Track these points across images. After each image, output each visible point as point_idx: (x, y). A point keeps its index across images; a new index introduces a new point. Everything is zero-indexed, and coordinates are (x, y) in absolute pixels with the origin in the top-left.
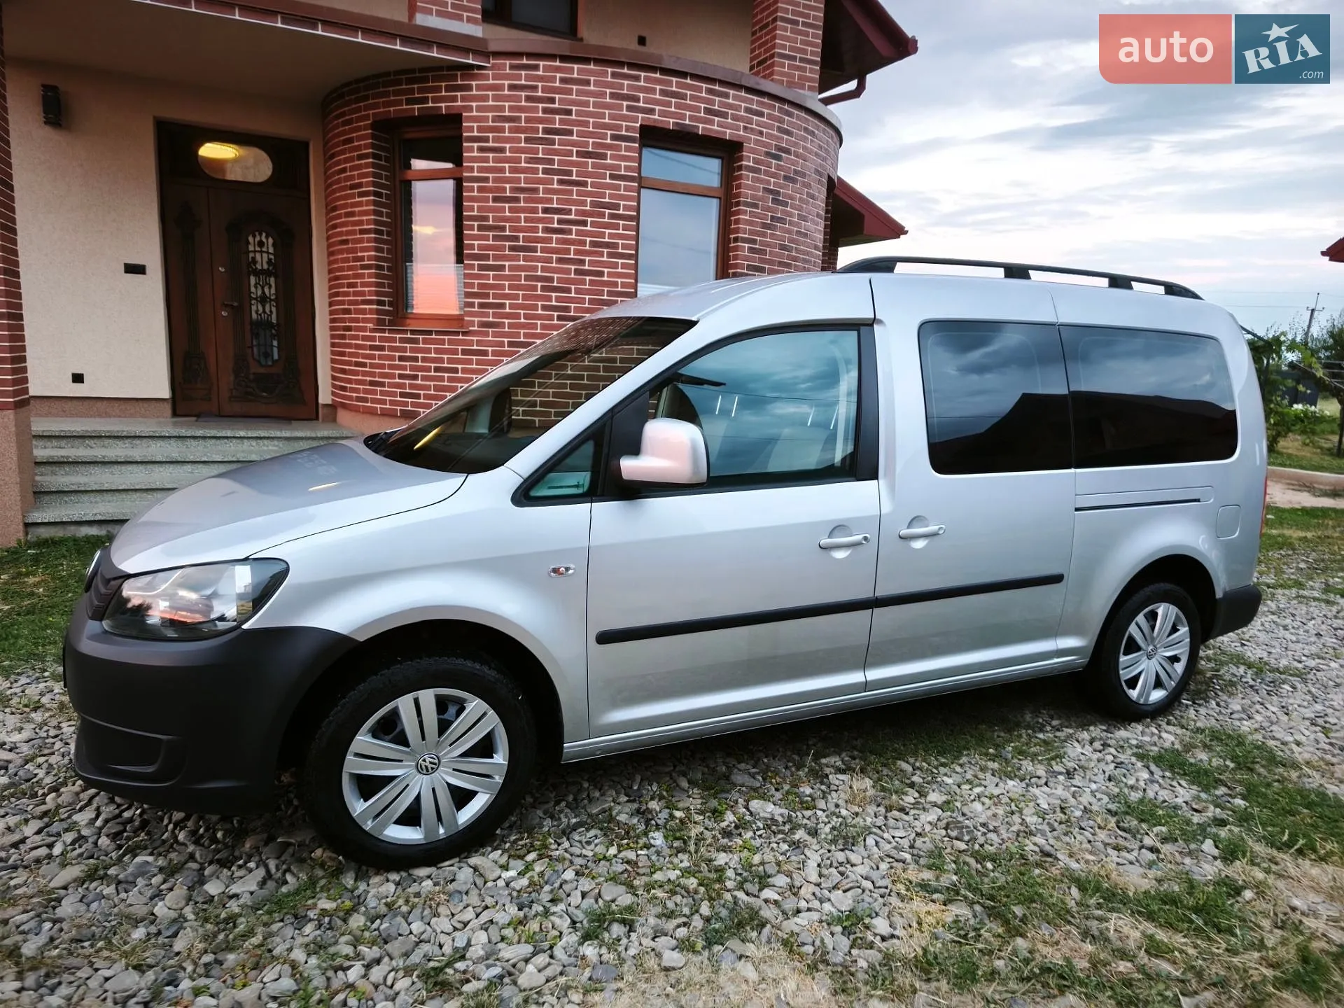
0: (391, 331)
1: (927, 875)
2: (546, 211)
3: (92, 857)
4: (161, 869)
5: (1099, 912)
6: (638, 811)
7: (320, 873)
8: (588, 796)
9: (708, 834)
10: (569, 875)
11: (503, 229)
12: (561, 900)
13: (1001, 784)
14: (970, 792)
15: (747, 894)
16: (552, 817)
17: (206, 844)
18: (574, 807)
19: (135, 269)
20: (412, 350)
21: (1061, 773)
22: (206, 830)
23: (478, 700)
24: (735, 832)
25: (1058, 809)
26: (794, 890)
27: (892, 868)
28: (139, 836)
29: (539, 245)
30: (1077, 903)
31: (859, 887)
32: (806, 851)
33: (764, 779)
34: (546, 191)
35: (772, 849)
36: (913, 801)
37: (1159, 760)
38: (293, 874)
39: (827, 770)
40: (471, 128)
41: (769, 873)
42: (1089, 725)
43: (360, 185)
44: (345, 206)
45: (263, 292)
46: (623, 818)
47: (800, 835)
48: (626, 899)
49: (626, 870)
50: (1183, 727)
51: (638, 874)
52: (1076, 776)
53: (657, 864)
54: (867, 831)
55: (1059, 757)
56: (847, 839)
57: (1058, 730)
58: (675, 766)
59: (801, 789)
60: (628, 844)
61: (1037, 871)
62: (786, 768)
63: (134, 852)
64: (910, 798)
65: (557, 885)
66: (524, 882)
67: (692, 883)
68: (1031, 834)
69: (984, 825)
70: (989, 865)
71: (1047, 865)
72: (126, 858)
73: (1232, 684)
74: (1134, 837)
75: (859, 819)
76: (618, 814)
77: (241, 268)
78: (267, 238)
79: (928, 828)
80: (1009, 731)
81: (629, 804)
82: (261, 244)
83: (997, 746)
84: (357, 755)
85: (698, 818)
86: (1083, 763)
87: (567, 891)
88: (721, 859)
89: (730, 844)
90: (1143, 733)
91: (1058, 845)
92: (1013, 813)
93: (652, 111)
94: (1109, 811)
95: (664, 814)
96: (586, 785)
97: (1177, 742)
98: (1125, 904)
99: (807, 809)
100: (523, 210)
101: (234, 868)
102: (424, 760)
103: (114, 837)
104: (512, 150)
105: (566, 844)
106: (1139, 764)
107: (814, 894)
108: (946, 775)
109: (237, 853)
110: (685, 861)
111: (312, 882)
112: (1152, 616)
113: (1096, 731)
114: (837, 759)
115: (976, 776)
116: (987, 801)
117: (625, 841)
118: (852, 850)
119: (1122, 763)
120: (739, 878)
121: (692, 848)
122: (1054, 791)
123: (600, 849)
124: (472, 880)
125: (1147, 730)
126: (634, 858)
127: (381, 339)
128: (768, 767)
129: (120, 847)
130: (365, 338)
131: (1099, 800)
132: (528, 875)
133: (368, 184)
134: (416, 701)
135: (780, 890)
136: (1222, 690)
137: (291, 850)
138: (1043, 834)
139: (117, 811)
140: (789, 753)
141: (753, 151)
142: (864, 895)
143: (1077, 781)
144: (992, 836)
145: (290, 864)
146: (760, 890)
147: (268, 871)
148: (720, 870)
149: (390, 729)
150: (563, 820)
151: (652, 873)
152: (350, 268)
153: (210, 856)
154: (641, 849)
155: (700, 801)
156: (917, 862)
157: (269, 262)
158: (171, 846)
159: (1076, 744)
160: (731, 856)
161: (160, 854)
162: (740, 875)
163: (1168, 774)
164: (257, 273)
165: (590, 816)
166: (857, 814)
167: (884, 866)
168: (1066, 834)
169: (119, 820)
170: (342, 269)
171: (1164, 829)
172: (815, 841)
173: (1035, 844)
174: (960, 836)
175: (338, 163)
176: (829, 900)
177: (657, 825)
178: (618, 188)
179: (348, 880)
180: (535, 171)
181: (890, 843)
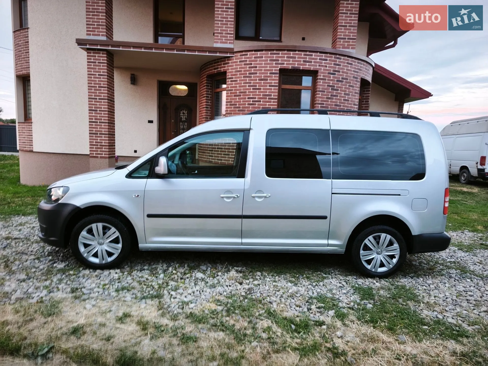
2: (248, 98)
4: (50, 260)
9: (176, 278)
10: (129, 278)
11: (236, 105)
15: (168, 292)
16: (142, 266)
18: (150, 265)
19: (151, 122)
23: (114, 228)
24: (184, 279)
29: (246, 109)
33: (211, 269)
34: (249, 92)
35: (189, 284)
36: (248, 282)
39: (233, 270)
40: (229, 75)
42: (350, 276)
43: (203, 95)
45: (183, 127)
47: (202, 283)
48: (136, 286)
49: (144, 281)
51: (146, 282)
53: (154, 281)
55: (320, 281)
56: (213, 286)
57: (335, 275)
59: (218, 273)
62: (222, 268)
67: (157, 287)
76: (159, 269)
77: (178, 120)
78: (186, 111)
80: (314, 272)
81: (165, 267)
82: (183, 113)
83: (301, 275)
84: (82, 237)
85: (179, 274)
87: (124, 281)
88: (172, 283)
89: (179, 281)
91: (278, 301)
93: (283, 64)
94: (311, 297)
95: (171, 271)
99: (213, 277)
100: (242, 99)
102: (100, 242)
104: (240, 81)
105: (138, 273)
108: (270, 278)
110: (161, 282)
111: (74, 268)
112: (378, 238)
114: (241, 268)
115: (280, 280)
117: (153, 275)
120: (170, 288)
121: (168, 280)
123: (144, 275)
124: (106, 275)
126: (150, 279)
128: (216, 266)
134: (97, 226)
135: (177, 293)
140: (228, 265)
141: (322, 73)
145: (74, 264)
146: (173, 291)
147: (68, 264)
148: (168, 286)
149: (90, 232)
150: (144, 267)
151: (149, 282)
153: (62, 259)
155: (184, 270)
156: (226, 295)
157: (185, 118)
158: (57, 256)
159: (334, 280)
160: (176, 283)
164: (182, 122)
165: (152, 268)
166: (225, 282)
172: (204, 285)
178: (271, 89)
179: (81, 269)
180: (246, 86)
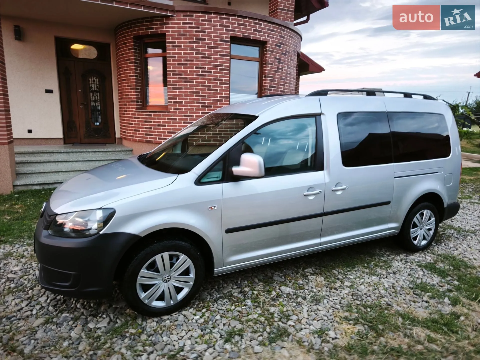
0: (141, 112)
1: (347, 314)
2: (197, 68)
3: (47, 315)
4: (72, 319)
5: (410, 327)
6: (241, 292)
7: (129, 319)
8: (222, 286)
9: (266, 300)
10: (218, 317)
11: (181, 75)
12: (216, 327)
13: (370, 278)
14: (359, 281)
15: (283, 323)
16: (210, 295)
17: (87, 308)
18: (218, 291)
19: (49, 91)
20: (149, 118)
21: (391, 273)
22: (87, 303)
23: (184, 256)
24: (276, 299)
25: (391, 287)
26: (299, 321)
27: (334, 311)
28: (63, 306)
29: (195, 80)
30: (401, 324)
31: (322, 319)
32: (302, 305)
33: (285, 278)
34: (197, 61)
35: (290, 305)
36: (339, 285)
37: (426, 267)
38: (119, 319)
39: (308, 274)
40: (169, 38)
41: (290, 315)
42: (400, 254)
43: (129, 60)
44: (124, 67)
45: (95, 98)
46: (235, 294)
47: (300, 299)
48: (239, 326)
49: (238, 315)
50: (433, 254)
51: (243, 316)
52: (397, 274)
53: (249, 312)
54: (324, 298)
55: (390, 267)
56: (317, 301)
57: (389, 256)
58: (253, 274)
59: (299, 282)
60: (238, 305)
61: (386, 312)
62: (293, 273)
63: (61, 312)
64: (338, 284)
65: (214, 321)
66: (202, 320)
67: (262, 319)
68: (382, 297)
69: (365, 294)
70: (369, 310)
71: (389, 309)
72: (59, 315)
73: (449, 237)
74: (420, 297)
75: (320, 293)
76: (234, 293)
77: (87, 90)
78: (96, 78)
79: (345, 296)
80: (371, 257)
81: (237, 289)
82: (94, 81)
83: (368, 263)
84: (141, 277)
85: (263, 294)
86: (399, 269)
87: (218, 324)
88: (272, 309)
89: (275, 304)
90: (419, 257)
91: (393, 301)
92: (375, 289)
93: (234, 31)
94: (410, 287)
95: (250, 293)
96: (221, 282)
97: (432, 260)
98: (418, 323)
99: (301, 289)
100: (188, 68)
101: (98, 318)
102: (165, 278)
103: (54, 306)
104: (184, 46)
105: (216, 305)
106: (419, 269)
107: (306, 322)
108: (350, 275)
109: (99, 312)
110: (259, 311)
111: (127, 322)
112: (422, 215)
113: (402, 256)
114: (311, 270)
115: (361, 275)
116: (366, 284)
117: (237, 304)
118: (319, 305)
119: (413, 269)
120: (279, 317)
121: (261, 306)
122: (389, 280)
123: (229, 307)
124: (184, 320)
125: (420, 255)
126: (241, 310)
127: (138, 115)
128: (286, 273)
129: (56, 310)
130: (132, 114)
131: (406, 283)
132: (203, 318)
133: (132, 59)
134: (162, 257)
135: (294, 321)
136: (446, 239)
137: (118, 310)
138: (387, 297)
139: (55, 297)
140: (293, 268)
141: (271, 44)
142: (325, 322)
143: (397, 276)
144: (369, 298)
145: (118, 316)
146: (287, 321)
147: (110, 318)
148: (272, 314)
149: (153, 267)
150: (215, 296)
151: (248, 316)
152: (126, 89)
153: (89, 313)
154: (243, 306)
155: (263, 287)
156: (342, 309)
157: (97, 87)
158: (75, 310)
159: (396, 262)
160: (275, 308)
161: (71, 313)
162: (280, 315)
163: (430, 272)
164: (93, 92)
165: (224, 294)
166: (319, 291)
167: (331, 311)
168: (395, 297)
169: (56, 300)
170: (123, 89)
171: (430, 294)
172: (305, 302)
173: (384, 301)
174: (357, 299)
175: (121, 51)
176: (312, 324)
177: (248, 297)
178: (222, 59)
179: (140, 321)
180: (193, 54)
181: (332, 302)
